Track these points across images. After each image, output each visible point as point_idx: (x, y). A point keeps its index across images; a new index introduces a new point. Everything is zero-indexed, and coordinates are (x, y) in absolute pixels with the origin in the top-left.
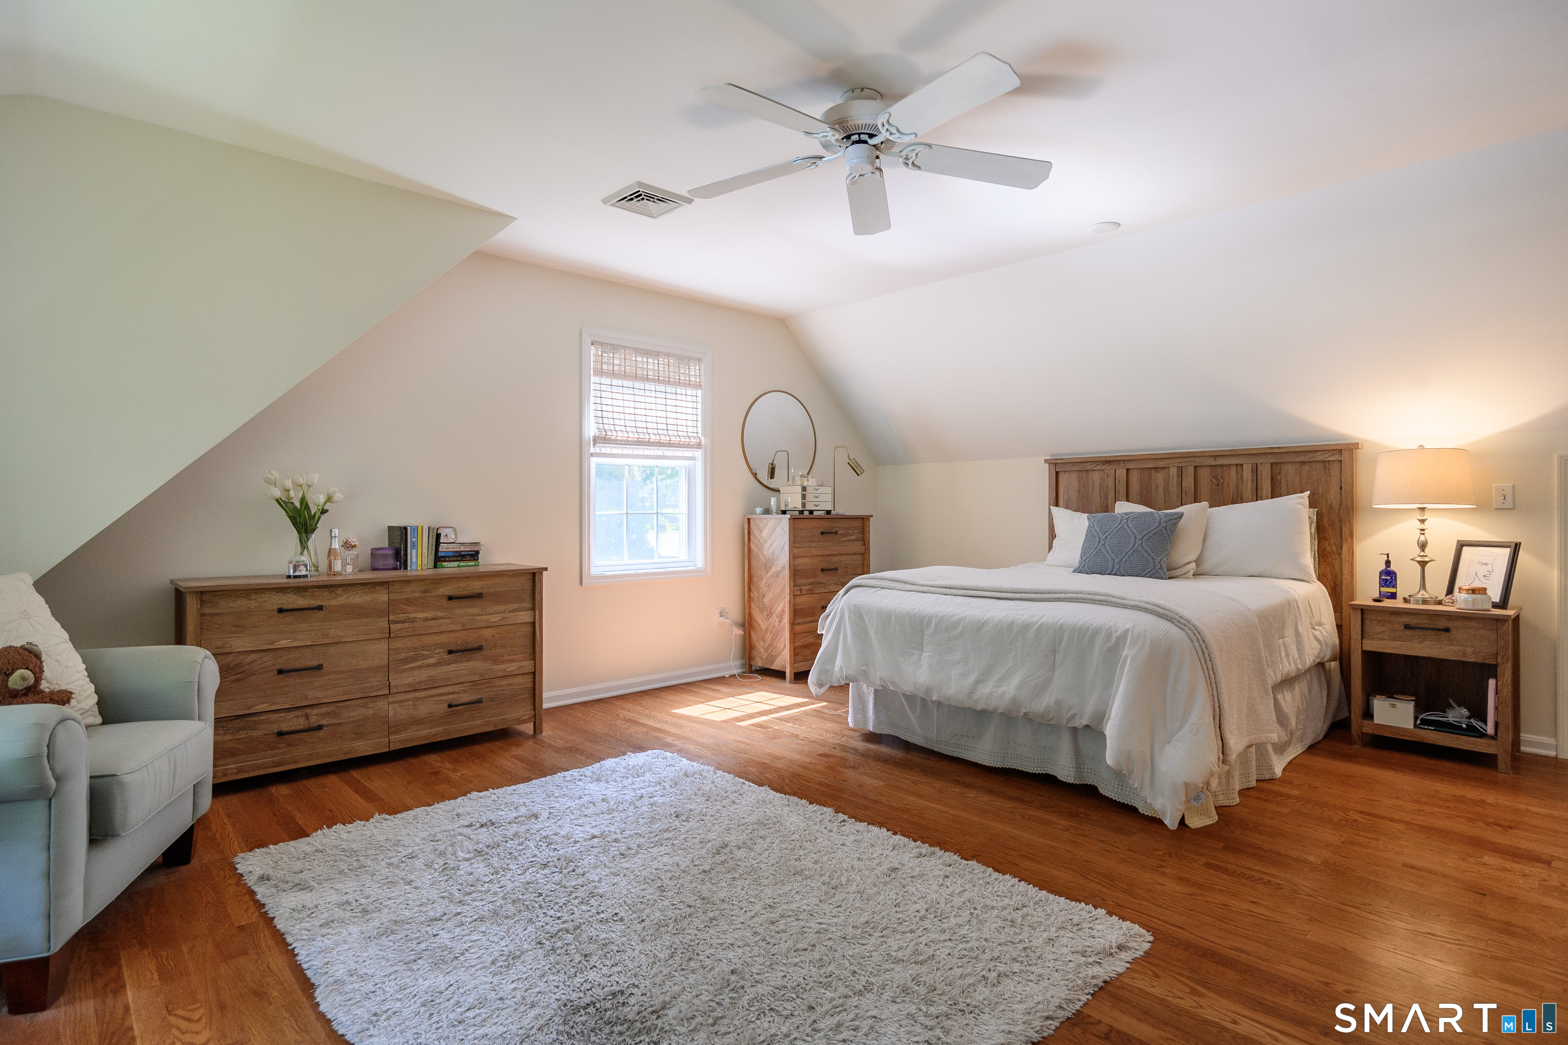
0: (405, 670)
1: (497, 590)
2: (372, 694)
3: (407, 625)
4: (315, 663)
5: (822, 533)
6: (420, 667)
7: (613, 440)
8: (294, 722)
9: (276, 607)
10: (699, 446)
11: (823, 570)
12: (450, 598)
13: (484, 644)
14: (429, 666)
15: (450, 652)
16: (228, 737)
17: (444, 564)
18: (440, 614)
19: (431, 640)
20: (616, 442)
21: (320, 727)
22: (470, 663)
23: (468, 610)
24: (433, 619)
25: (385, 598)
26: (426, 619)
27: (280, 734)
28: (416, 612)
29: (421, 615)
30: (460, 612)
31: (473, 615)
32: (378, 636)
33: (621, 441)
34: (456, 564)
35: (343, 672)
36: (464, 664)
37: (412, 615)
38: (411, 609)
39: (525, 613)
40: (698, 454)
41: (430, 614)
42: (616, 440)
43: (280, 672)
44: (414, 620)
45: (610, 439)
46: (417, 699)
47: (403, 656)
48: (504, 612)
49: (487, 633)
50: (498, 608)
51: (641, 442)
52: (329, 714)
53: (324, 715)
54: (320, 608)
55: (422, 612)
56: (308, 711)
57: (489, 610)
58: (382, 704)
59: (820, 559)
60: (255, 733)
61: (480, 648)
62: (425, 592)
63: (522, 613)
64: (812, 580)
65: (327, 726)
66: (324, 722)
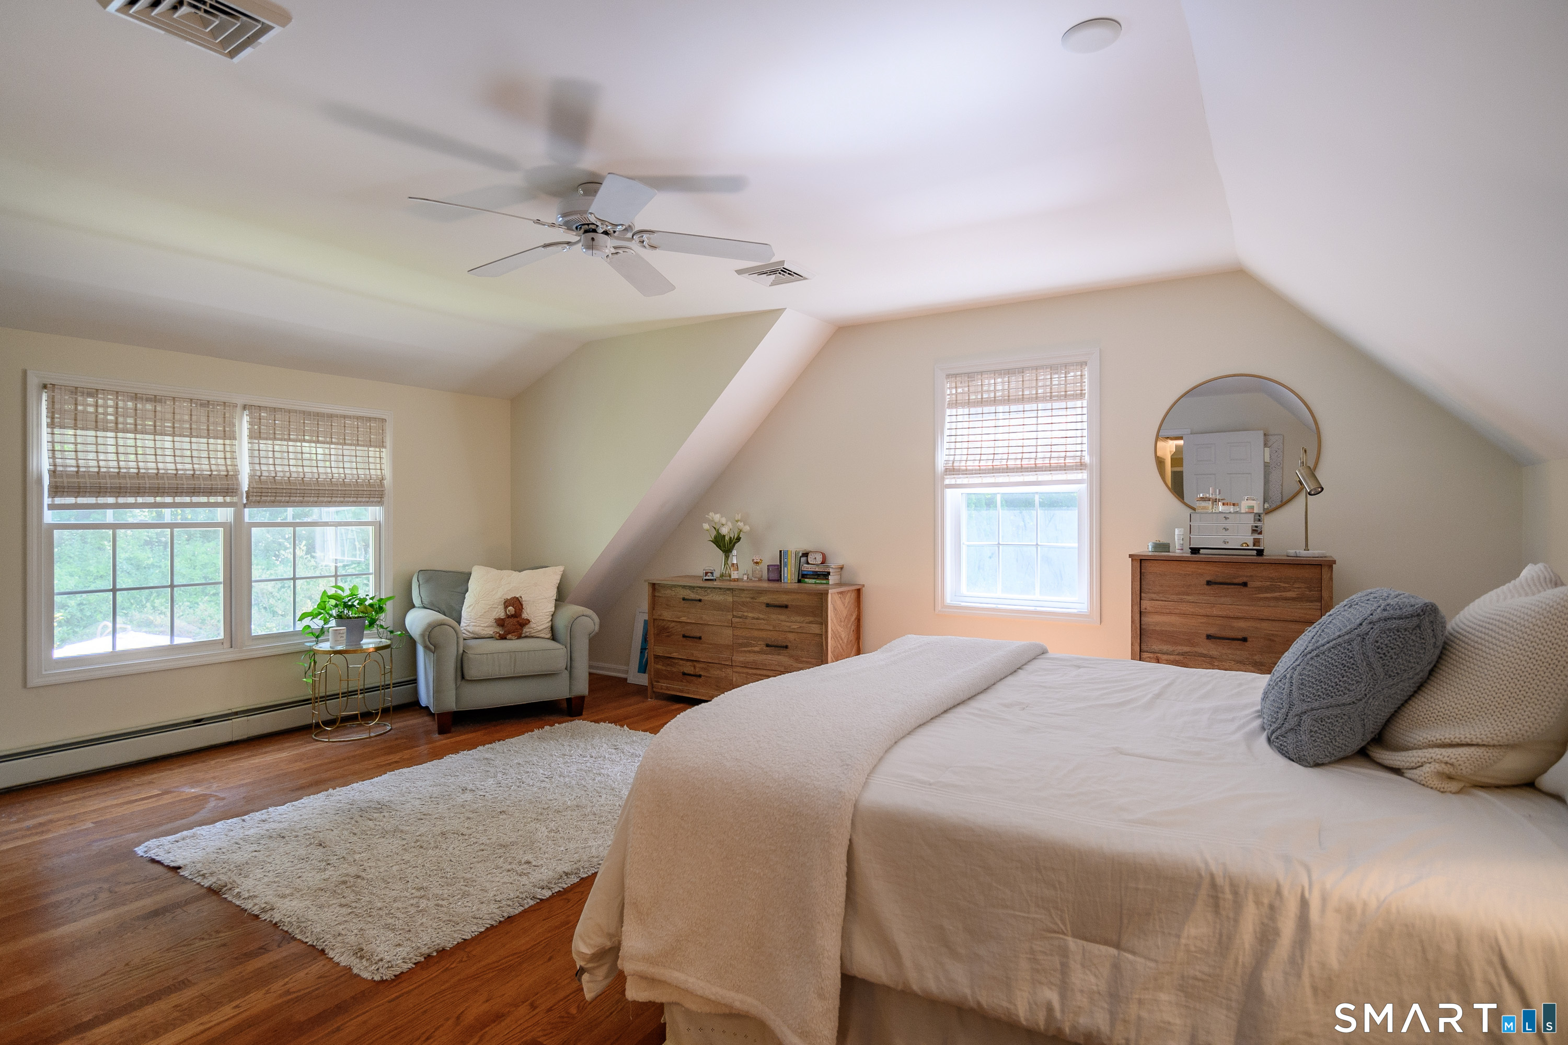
0: (742, 652)
1: (798, 604)
2: (723, 663)
3: (741, 620)
4: (698, 635)
5: (1209, 583)
6: (749, 651)
7: (963, 471)
8: (688, 669)
9: (682, 597)
10: (1081, 466)
11: (1209, 637)
12: (768, 605)
13: (789, 645)
14: (754, 652)
15: (767, 646)
16: (664, 668)
17: (806, 580)
18: (761, 616)
19: (756, 633)
20: (967, 472)
21: (700, 676)
22: (780, 657)
23: (779, 616)
24: (757, 619)
25: (730, 599)
26: (753, 618)
27: (684, 674)
28: (747, 612)
29: (750, 615)
30: (774, 616)
31: (782, 621)
32: (726, 624)
33: (972, 470)
34: (813, 581)
35: (711, 644)
36: (777, 657)
37: (746, 614)
38: (745, 609)
39: (817, 626)
40: (1083, 475)
41: (756, 615)
42: (966, 470)
43: (684, 636)
44: (746, 617)
45: (959, 470)
46: (747, 674)
47: (740, 641)
48: (802, 622)
49: (791, 636)
50: (799, 618)
51: (997, 469)
52: (705, 669)
53: (702, 668)
54: (700, 600)
55: (751, 612)
56: (695, 663)
57: (793, 619)
58: (729, 671)
59: (1204, 620)
60: (674, 670)
61: (786, 647)
62: (752, 598)
63: (814, 625)
64: (1186, 649)
65: (704, 676)
66: (702, 673)
